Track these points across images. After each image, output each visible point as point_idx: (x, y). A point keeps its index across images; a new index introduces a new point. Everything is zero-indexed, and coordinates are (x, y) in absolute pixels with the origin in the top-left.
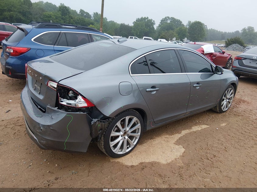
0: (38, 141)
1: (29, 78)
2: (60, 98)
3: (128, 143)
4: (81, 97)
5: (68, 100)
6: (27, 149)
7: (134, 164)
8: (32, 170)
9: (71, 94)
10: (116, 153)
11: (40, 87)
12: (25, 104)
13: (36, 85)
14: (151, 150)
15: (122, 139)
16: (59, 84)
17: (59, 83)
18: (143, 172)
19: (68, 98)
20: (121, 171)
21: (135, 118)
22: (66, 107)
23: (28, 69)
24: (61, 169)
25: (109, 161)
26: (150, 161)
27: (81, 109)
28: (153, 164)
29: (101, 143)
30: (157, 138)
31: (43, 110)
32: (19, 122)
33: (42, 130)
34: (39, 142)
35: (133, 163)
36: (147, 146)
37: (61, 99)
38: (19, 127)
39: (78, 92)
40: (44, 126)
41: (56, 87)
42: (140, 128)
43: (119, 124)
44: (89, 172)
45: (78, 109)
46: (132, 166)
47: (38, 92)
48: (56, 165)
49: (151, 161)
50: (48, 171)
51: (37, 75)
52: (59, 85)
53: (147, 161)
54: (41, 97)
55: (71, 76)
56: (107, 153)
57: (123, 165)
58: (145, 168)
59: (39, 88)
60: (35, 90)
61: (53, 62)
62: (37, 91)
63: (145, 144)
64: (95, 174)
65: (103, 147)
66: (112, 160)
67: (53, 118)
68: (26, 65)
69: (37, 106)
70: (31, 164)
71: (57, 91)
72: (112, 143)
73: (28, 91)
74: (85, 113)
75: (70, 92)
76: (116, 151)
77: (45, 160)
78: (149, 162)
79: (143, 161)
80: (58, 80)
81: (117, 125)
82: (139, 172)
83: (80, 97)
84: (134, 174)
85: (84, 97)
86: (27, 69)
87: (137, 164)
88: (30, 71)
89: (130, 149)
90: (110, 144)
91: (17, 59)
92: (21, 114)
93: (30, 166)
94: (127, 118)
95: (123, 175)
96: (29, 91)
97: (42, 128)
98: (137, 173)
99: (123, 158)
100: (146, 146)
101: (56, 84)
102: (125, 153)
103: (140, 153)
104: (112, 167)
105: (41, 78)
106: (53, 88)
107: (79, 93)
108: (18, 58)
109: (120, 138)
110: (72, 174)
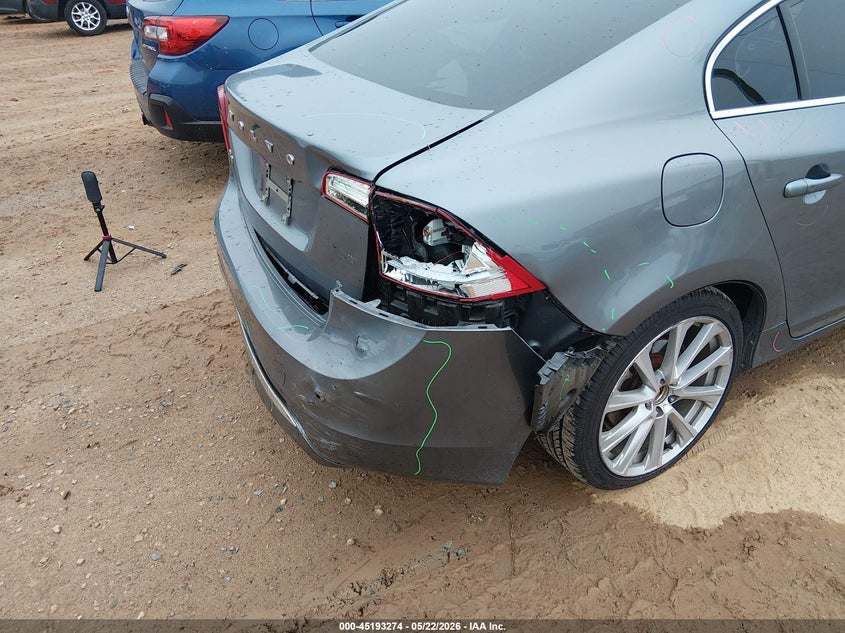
0: (304, 435)
1: (240, 151)
2: (384, 253)
3: (672, 430)
4: (483, 249)
5: (420, 259)
6: (260, 431)
7: (703, 523)
8: (288, 530)
9: (433, 234)
10: (622, 473)
11: (290, 195)
12: (236, 267)
13: (269, 184)
14: (766, 451)
15: (650, 417)
16: (377, 187)
17: (378, 183)
18: (750, 564)
19: (421, 251)
20: (651, 558)
21: (717, 322)
22: (415, 295)
23: (231, 113)
24: (400, 530)
25: (589, 503)
26: (770, 511)
27: (482, 309)
28: (788, 525)
29: (560, 439)
30: (779, 390)
31: (312, 294)
32: (220, 311)
33: (318, 396)
34: (312, 440)
35: (695, 517)
36: (744, 433)
37: (389, 259)
38: (222, 334)
39: (469, 227)
40: (326, 381)
41: (364, 201)
42: (729, 363)
43: (642, 360)
44: (514, 550)
45: (473, 308)
46: (696, 533)
47: (285, 217)
48: (379, 511)
49: (776, 510)
50: (350, 541)
51: (274, 143)
52: (378, 193)
53: (760, 508)
54: (298, 240)
55: (432, 146)
56: (583, 477)
57: (652, 528)
58: (756, 544)
59: (286, 198)
60: (268, 202)
61: (318, 73)
62: (279, 211)
63: (731, 420)
64: (541, 564)
65: (568, 454)
66: (601, 498)
67: (365, 348)
68: (221, 93)
69: (285, 276)
70: (283, 501)
71: (370, 222)
72: (610, 435)
73: (240, 201)
74: (509, 328)
75: (431, 225)
76: (621, 468)
77: (333, 485)
78: (772, 515)
79: (742, 509)
80: (371, 168)
81: (635, 364)
82: (734, 567)
83: (478, 252)
84: (714, 577)
85: (497, 252)
86: (226, 111)
87: (716, 522)
88: (242, 124)
89: (677, 450)
90: (601, 443)
91: (186, 66)
92: (222, 285)
93: (280, 509)
94: (682, 328)
95: (666, 578)
96: (243, 202)
97: (317, 390)
98: (726, 568)
99: (645, 488)
100: (739, 431)
101: (366, 189)
102: (656, 468)
103: (717, 465)
104: (606, 534)
105: (292, 158)
106: (353, 209)
107: (477, 232)
108: (189, 62)
109: (642, 413)
110: (445, 558)
